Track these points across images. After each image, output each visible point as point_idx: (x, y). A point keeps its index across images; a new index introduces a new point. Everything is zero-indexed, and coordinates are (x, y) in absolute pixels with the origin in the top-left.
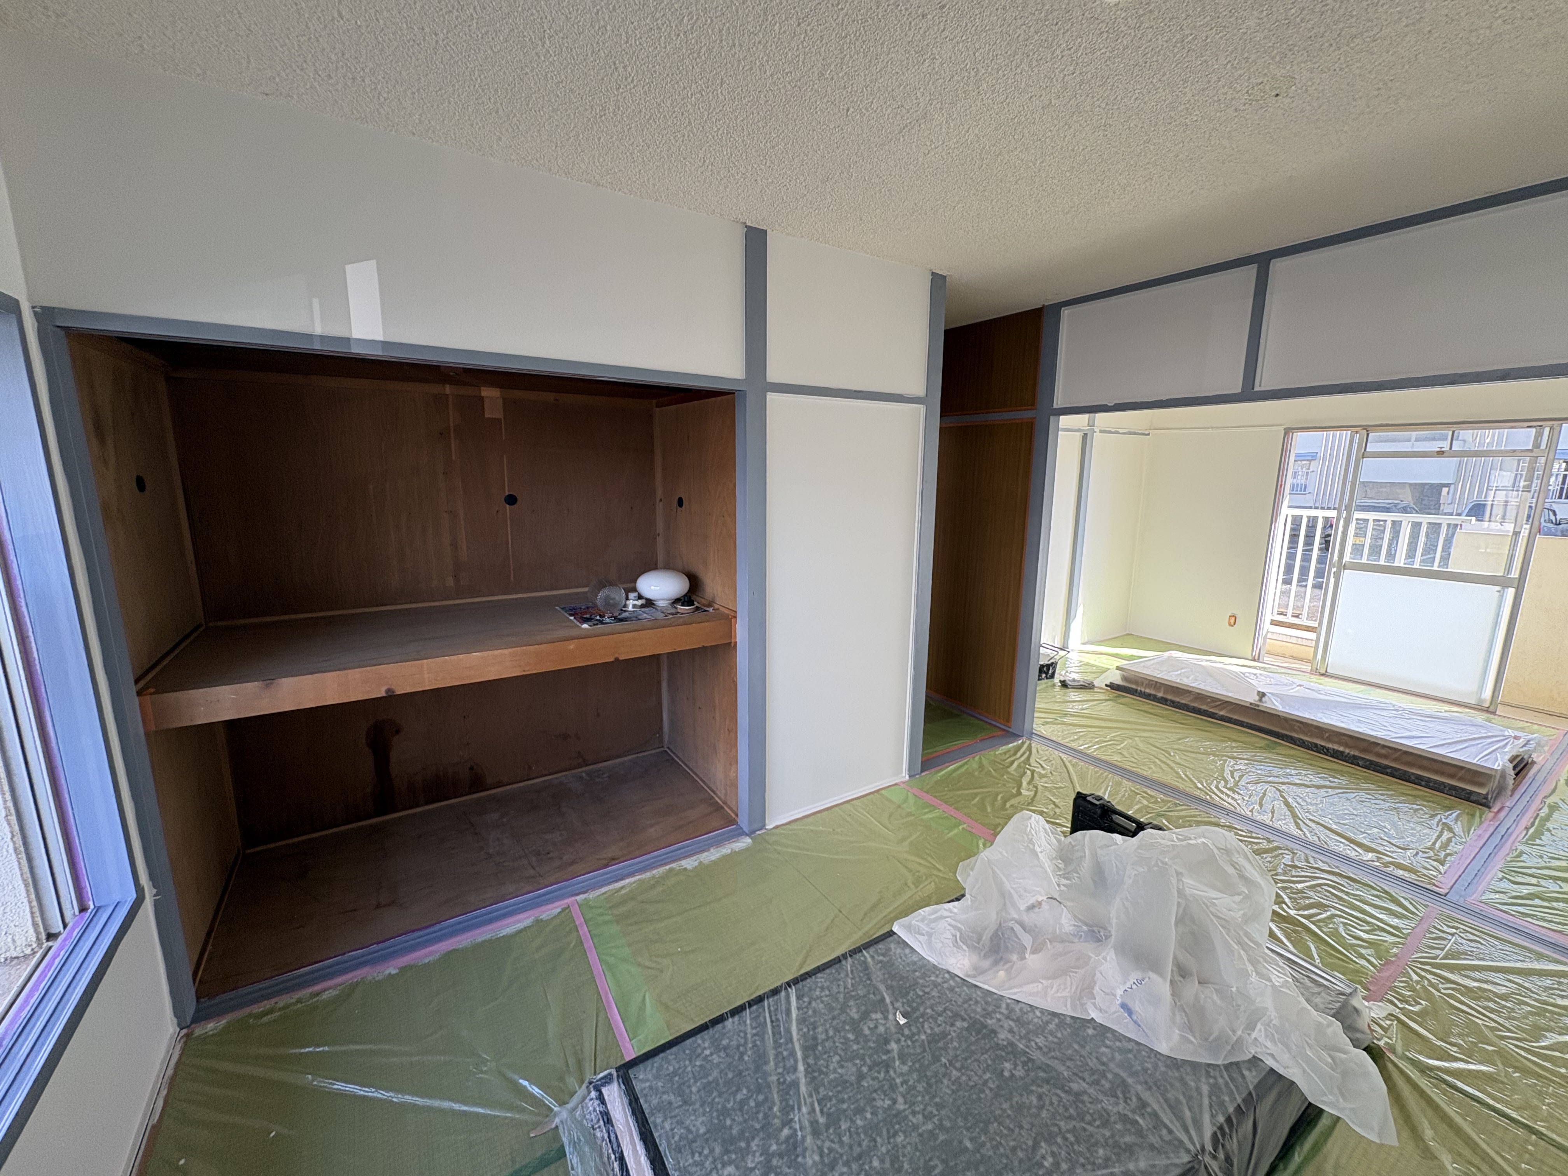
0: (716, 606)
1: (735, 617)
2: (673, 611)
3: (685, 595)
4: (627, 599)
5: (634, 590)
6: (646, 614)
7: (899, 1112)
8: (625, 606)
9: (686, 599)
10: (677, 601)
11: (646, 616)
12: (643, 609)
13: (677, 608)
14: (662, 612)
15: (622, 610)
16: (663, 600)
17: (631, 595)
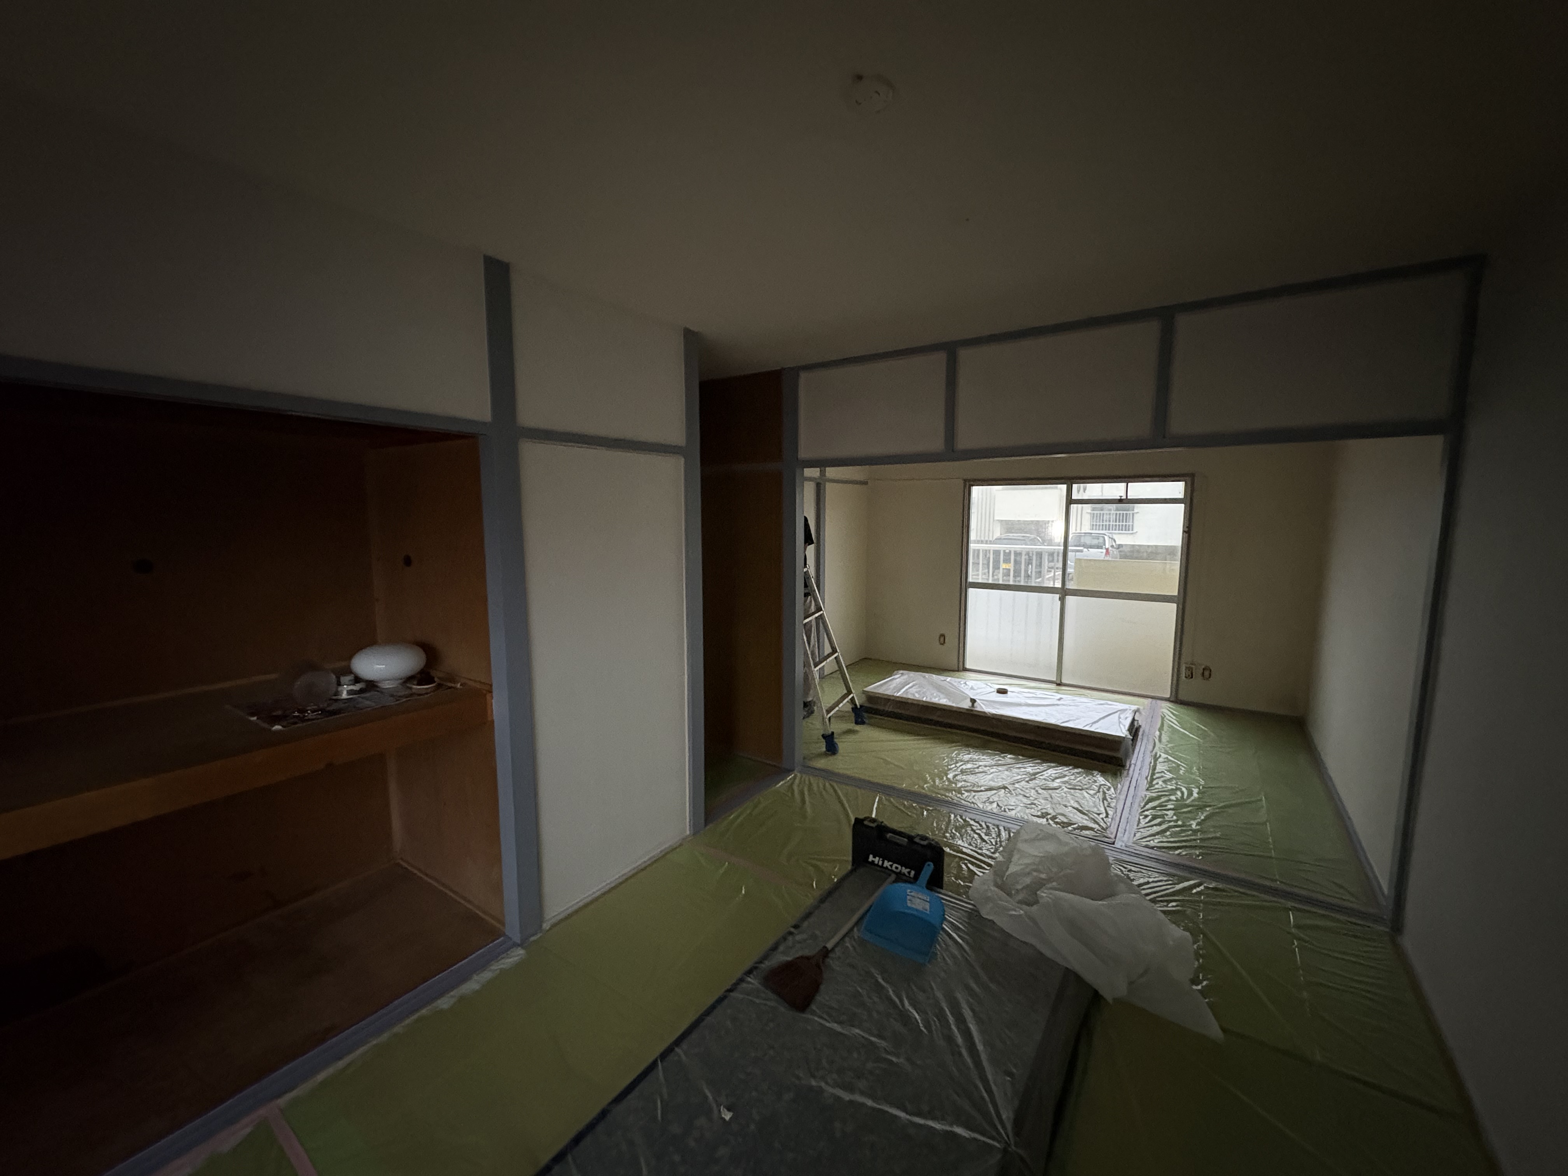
0: (463, 681)
1: (491, 692)
2: (408, 692)
3: (421, 671)
4: (339, 684)
5: (348, 671)
6: (367, 700)
8: (337, 693)
9: (423, 676)
10: (409, 679)
11: (368, 703)
12: (363, 695)
13: (411, 688)
14: (392, 696)
15: (331, 700)
16: (391, 679)
17: (344, 679)
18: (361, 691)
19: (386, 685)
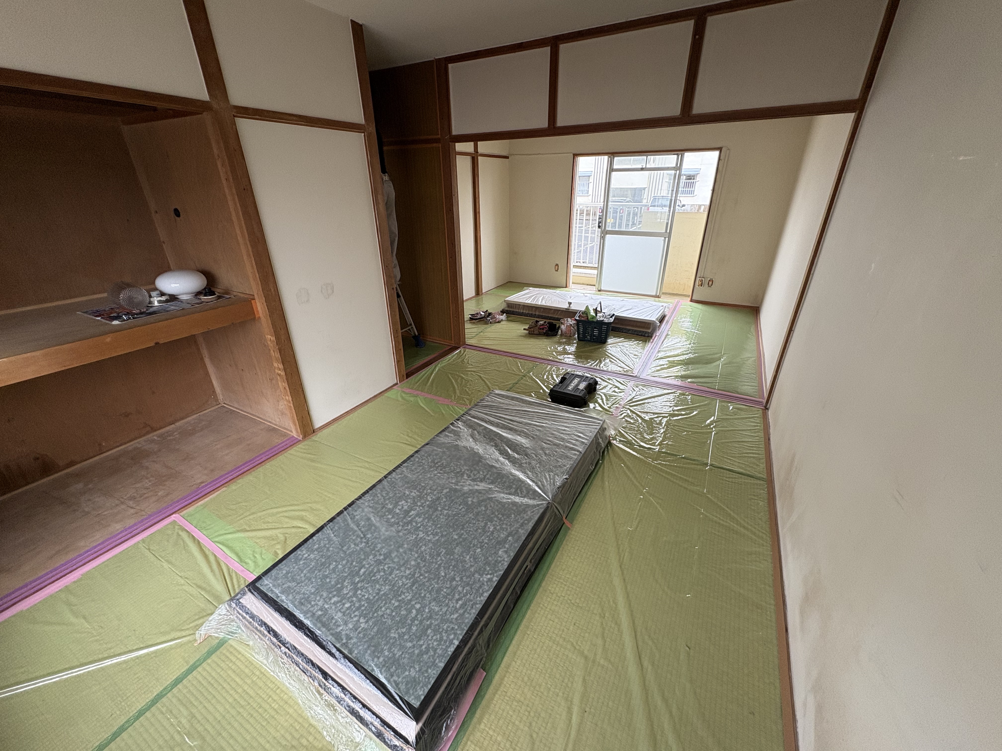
1: (255, 300)
2: (198, 301)
3: (205, 288)
4: (150, 297)
6: (172, 306)
7: (421, 538)
8: (150, 302)
9: (208, 290)
12: (168, 304)
13: (200, 299)
14: (189, 303)
15: (148, 306)
16: (186, 294)
17: (154, 294)
18: (167, 301)
19: (184, 297)
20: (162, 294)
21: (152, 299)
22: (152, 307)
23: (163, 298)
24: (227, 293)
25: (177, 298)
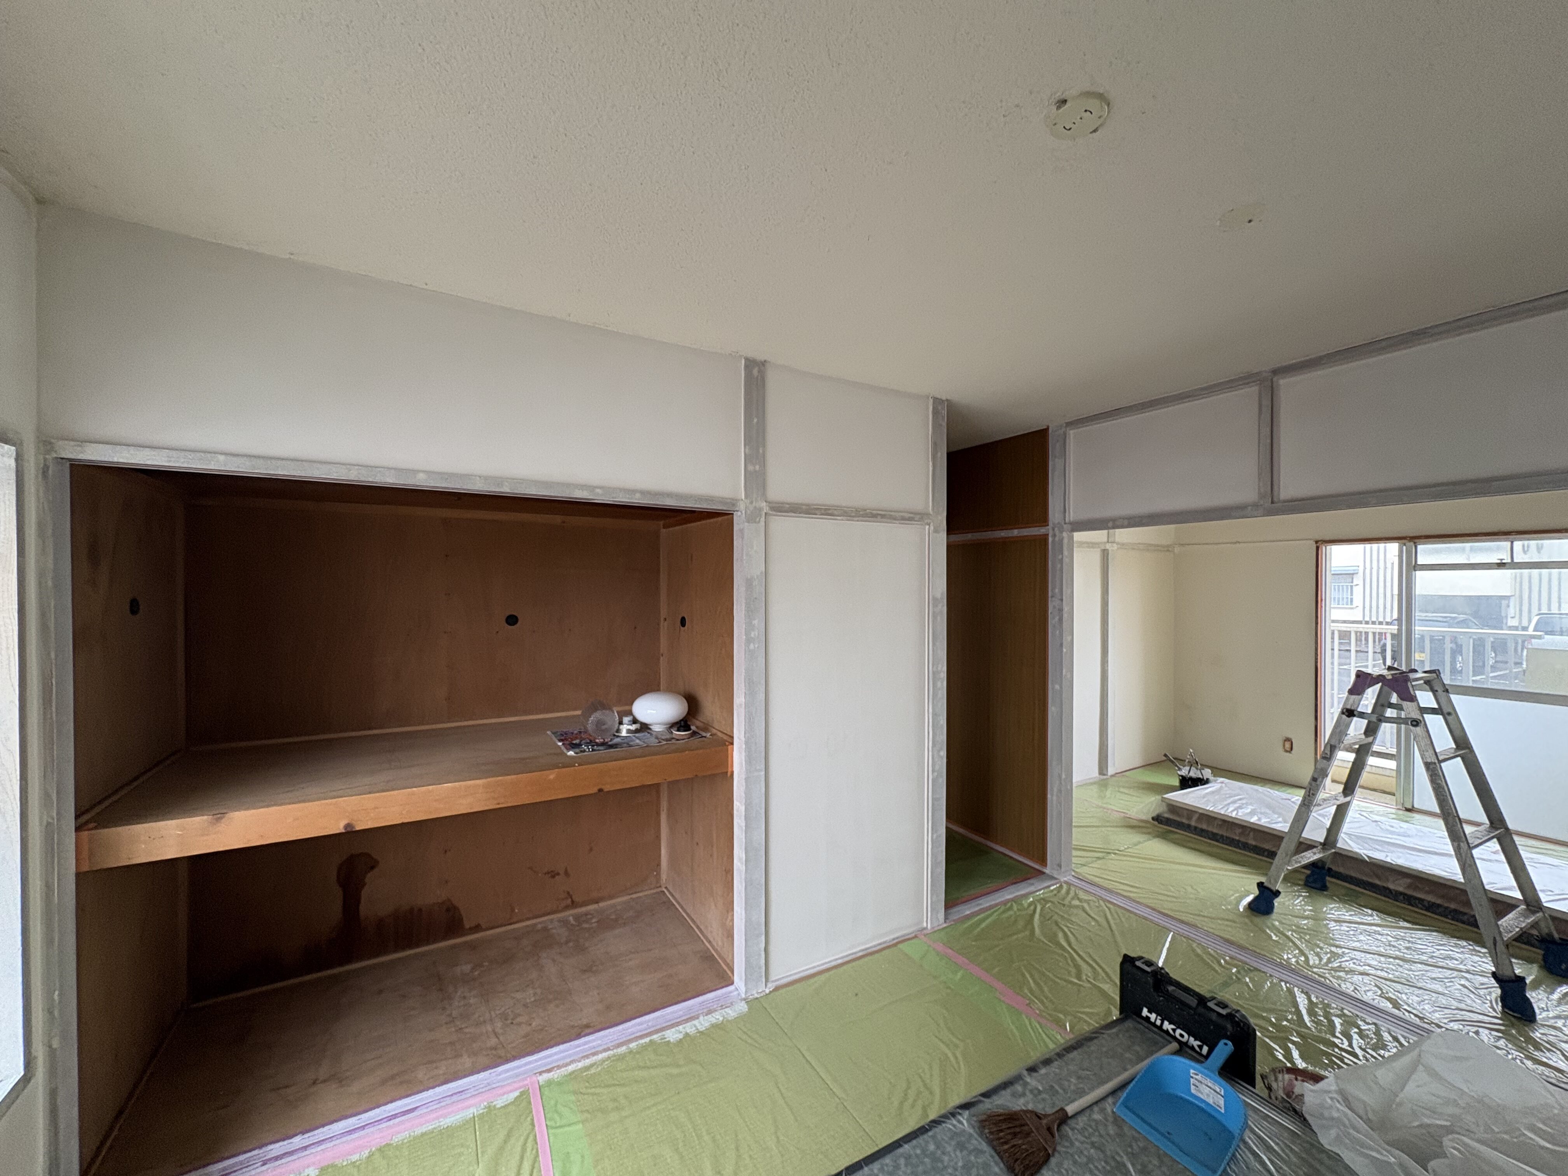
0: (714, 731)
1: (733, 744)
2: (668, 737)
3: (681, 721)
4: (621, 723)
5: (630, 713)
6: (639, 739)
8: (618, 731)
9: (682, 724)
10: (673, 726)
11: (638, 741)
12: (637, 735)
13: (672, 733)
14: (657, 738)
15: (614, 735)
16: (659, 724)
17: (626, 720)
18: (637, 731)
19: (655, 729)
20: (635, 721)
21: (621, 727)
22: (618, 736)
23: (633, 727)
24: (706, 729)
25: (650, 729)
